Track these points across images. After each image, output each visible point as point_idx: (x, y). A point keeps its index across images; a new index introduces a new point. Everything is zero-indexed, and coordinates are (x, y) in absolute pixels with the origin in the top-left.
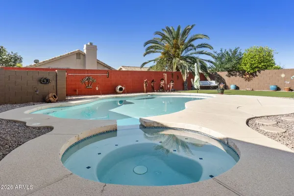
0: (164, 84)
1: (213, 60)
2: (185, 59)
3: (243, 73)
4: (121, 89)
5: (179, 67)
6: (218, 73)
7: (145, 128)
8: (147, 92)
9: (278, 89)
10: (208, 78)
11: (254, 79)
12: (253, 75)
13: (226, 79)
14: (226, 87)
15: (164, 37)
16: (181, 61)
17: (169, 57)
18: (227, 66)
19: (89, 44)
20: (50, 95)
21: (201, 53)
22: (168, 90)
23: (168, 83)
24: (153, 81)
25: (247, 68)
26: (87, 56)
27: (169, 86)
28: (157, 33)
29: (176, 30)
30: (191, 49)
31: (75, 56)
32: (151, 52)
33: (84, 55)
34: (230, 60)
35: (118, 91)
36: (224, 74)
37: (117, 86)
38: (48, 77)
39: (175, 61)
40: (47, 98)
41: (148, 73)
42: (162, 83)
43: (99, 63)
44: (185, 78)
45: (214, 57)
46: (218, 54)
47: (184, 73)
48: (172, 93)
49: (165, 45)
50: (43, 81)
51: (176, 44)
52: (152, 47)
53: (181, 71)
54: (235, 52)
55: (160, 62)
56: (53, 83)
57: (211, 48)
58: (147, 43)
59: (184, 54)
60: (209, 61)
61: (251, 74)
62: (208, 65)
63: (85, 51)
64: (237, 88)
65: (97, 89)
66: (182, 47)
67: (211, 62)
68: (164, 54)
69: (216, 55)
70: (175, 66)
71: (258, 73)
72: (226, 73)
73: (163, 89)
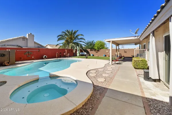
0: (66, 54)
1: (85, 44)
2: (74, 43)
3: (95, 50)
4: (45, 57)
5: (72, 47)
6: (87, 49)
7: (51, 77)
8: (57, 58)
9: (106, 56)
10: (83, 51)
11: (98, 52)
12: (98, 51)
13: (90, 52)
14: (90, 55)
15: (66, 35)
16: (73, 45)
17: (68, 42)
18: (90, 47)
19: (30, 34)
20: (6, 62)
21: (81, 41)
22: (67, 57)
23: (67, 53)
24: (61, 53)
25: (96, 48)
26: (28, 40)
27: (67, 55)
28: (63, 32)
29: (71, 31)
30: (77, 40)
31: (22, 39)
32: (61, 40)
33: (27, 39)
34: (91, 45)
35: (44, 58)
36: (89, 50)
37: (44, 55)
38: (4, 53)
39: (71, 44)
40: (3, 64)
41: (59, 49)
42: (65, 53)
43: (35, 43)
44: (74, 52)
45: (85, 43)
46: (87, 42)
47: (74, 50)
48: (69, 58)
49: (67, 37)
50: (1, 55)
51: (71, 37)
52: (60, 38)
53: (73, 49)
54: (93, 42)
55: (64, 45)
56: (7, 56)
57: (85, 40)
58: (58, 36)
59: (74, 41)
60: (84, 45)
61: (98, 50)
62: (84, 46)
63: (27, 37)
64: (93, 55)
65: (33, 57)
66: (73, 39)
67: (85, 45)
68: (66, 41)
69: (86, 43)
70: (70, 47)
71: (100, 50)
72: (90, 50)
73: (65, 56)
